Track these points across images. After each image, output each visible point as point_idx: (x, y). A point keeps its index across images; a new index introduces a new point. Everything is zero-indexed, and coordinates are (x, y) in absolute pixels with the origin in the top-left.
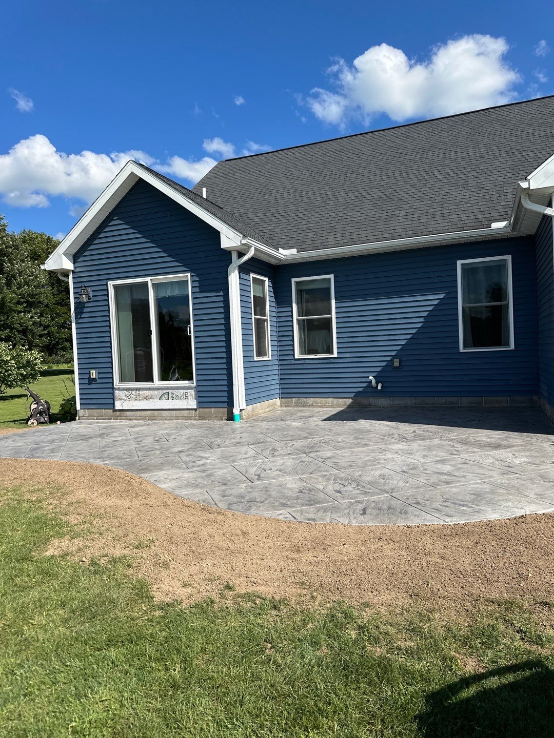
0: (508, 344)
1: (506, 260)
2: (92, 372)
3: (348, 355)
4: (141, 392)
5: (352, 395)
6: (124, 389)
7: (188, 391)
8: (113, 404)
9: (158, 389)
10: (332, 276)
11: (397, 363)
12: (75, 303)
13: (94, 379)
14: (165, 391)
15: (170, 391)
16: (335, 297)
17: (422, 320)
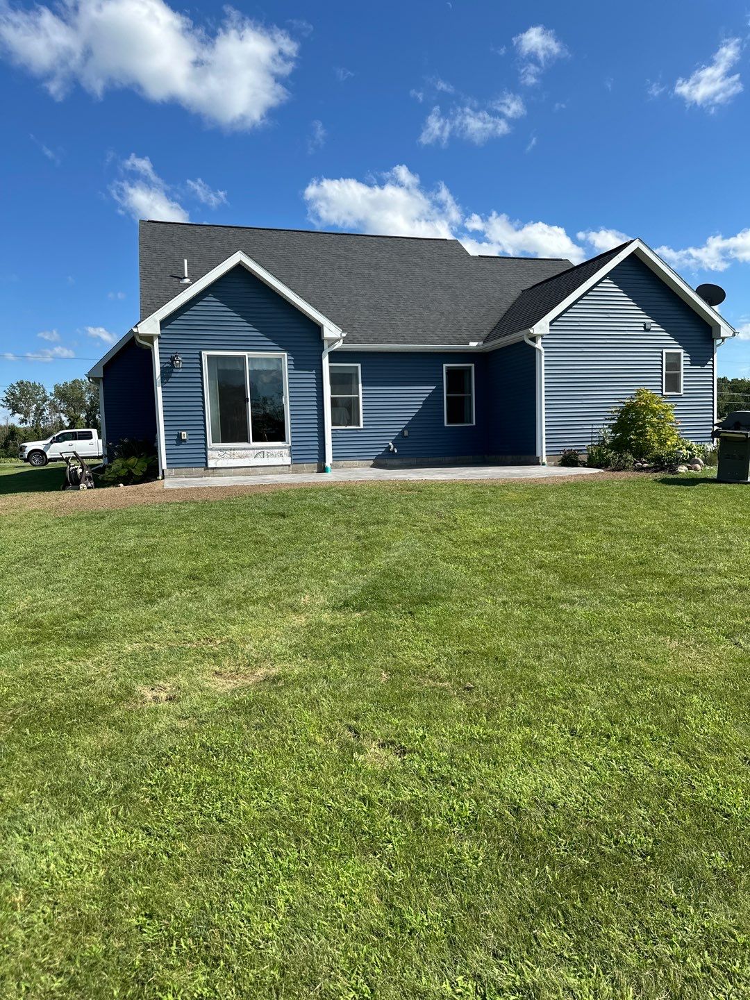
0: (471, 422)
1: (470, 367)
2: (183, 433)
3: (371, 427)
4: (235, 452)
5: (374, 458)
6: (217, 450)
7: (283, 450)
8: (206, 463)
9: (253, 449)
10: (359, 365)
11: (406, 433)
12: (161, 368)
13: (184, 440)
14: (260, 451)
15: (266, 451)
16: (362, 382)
17: (421, 403)
